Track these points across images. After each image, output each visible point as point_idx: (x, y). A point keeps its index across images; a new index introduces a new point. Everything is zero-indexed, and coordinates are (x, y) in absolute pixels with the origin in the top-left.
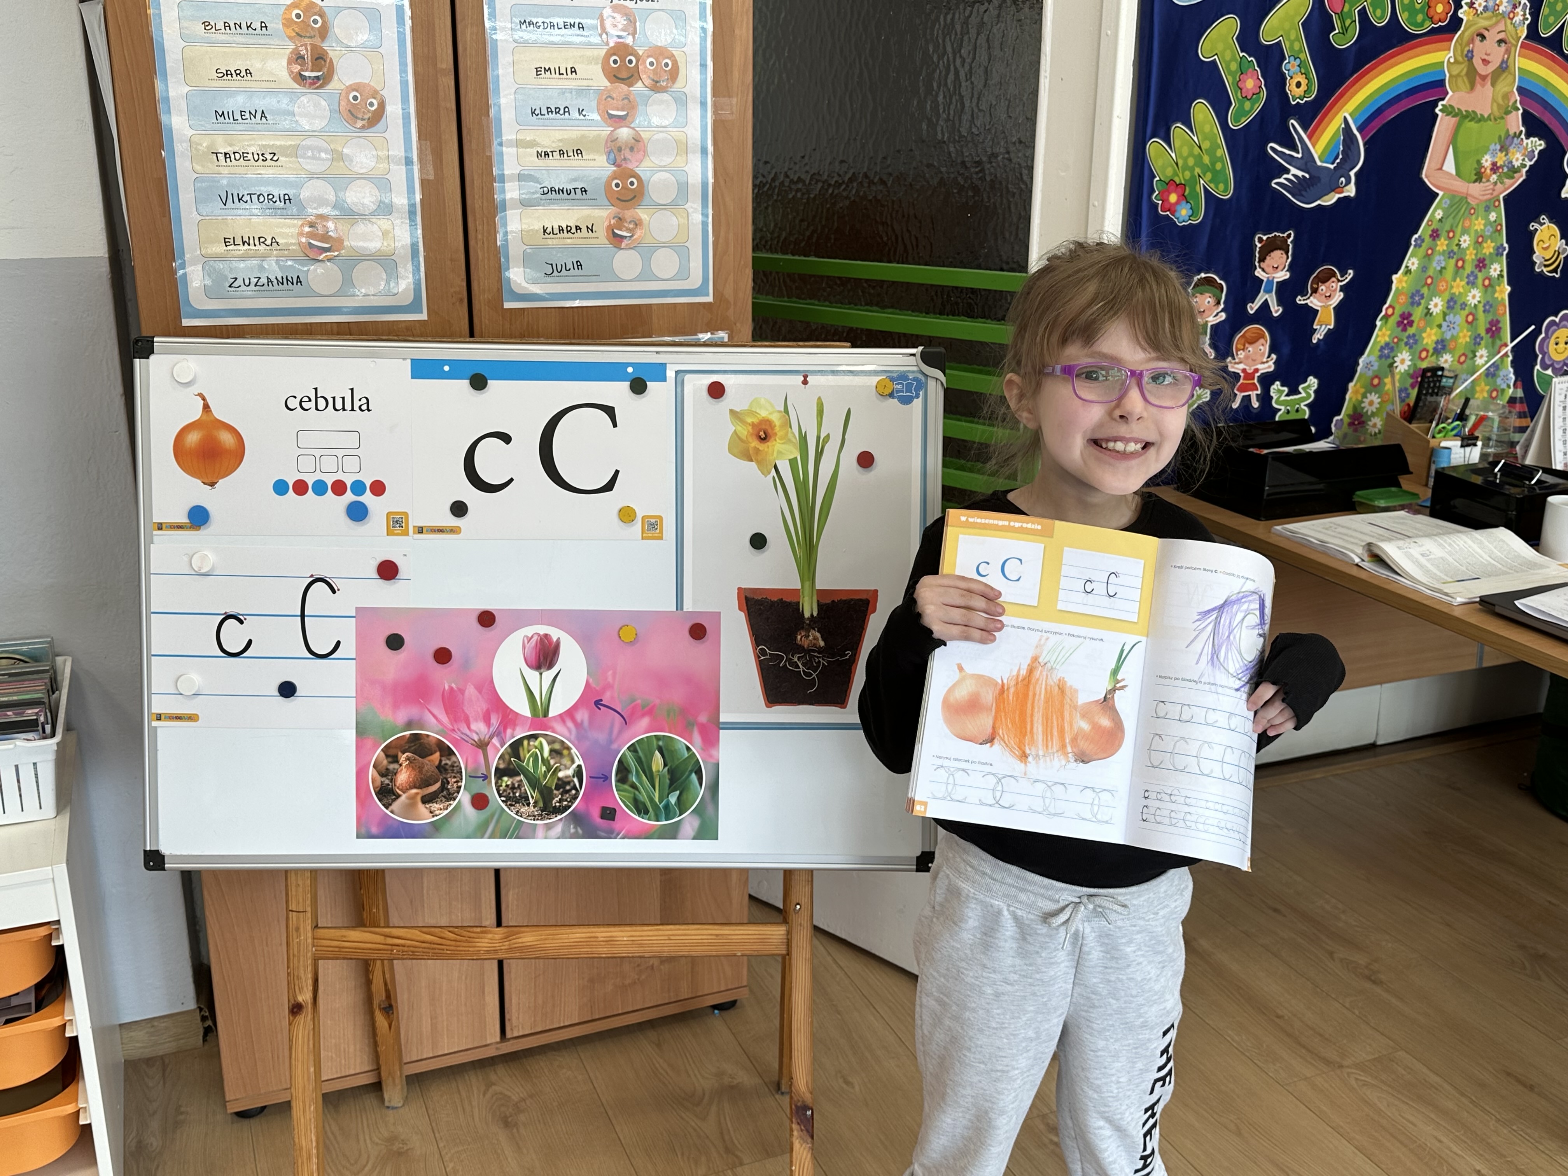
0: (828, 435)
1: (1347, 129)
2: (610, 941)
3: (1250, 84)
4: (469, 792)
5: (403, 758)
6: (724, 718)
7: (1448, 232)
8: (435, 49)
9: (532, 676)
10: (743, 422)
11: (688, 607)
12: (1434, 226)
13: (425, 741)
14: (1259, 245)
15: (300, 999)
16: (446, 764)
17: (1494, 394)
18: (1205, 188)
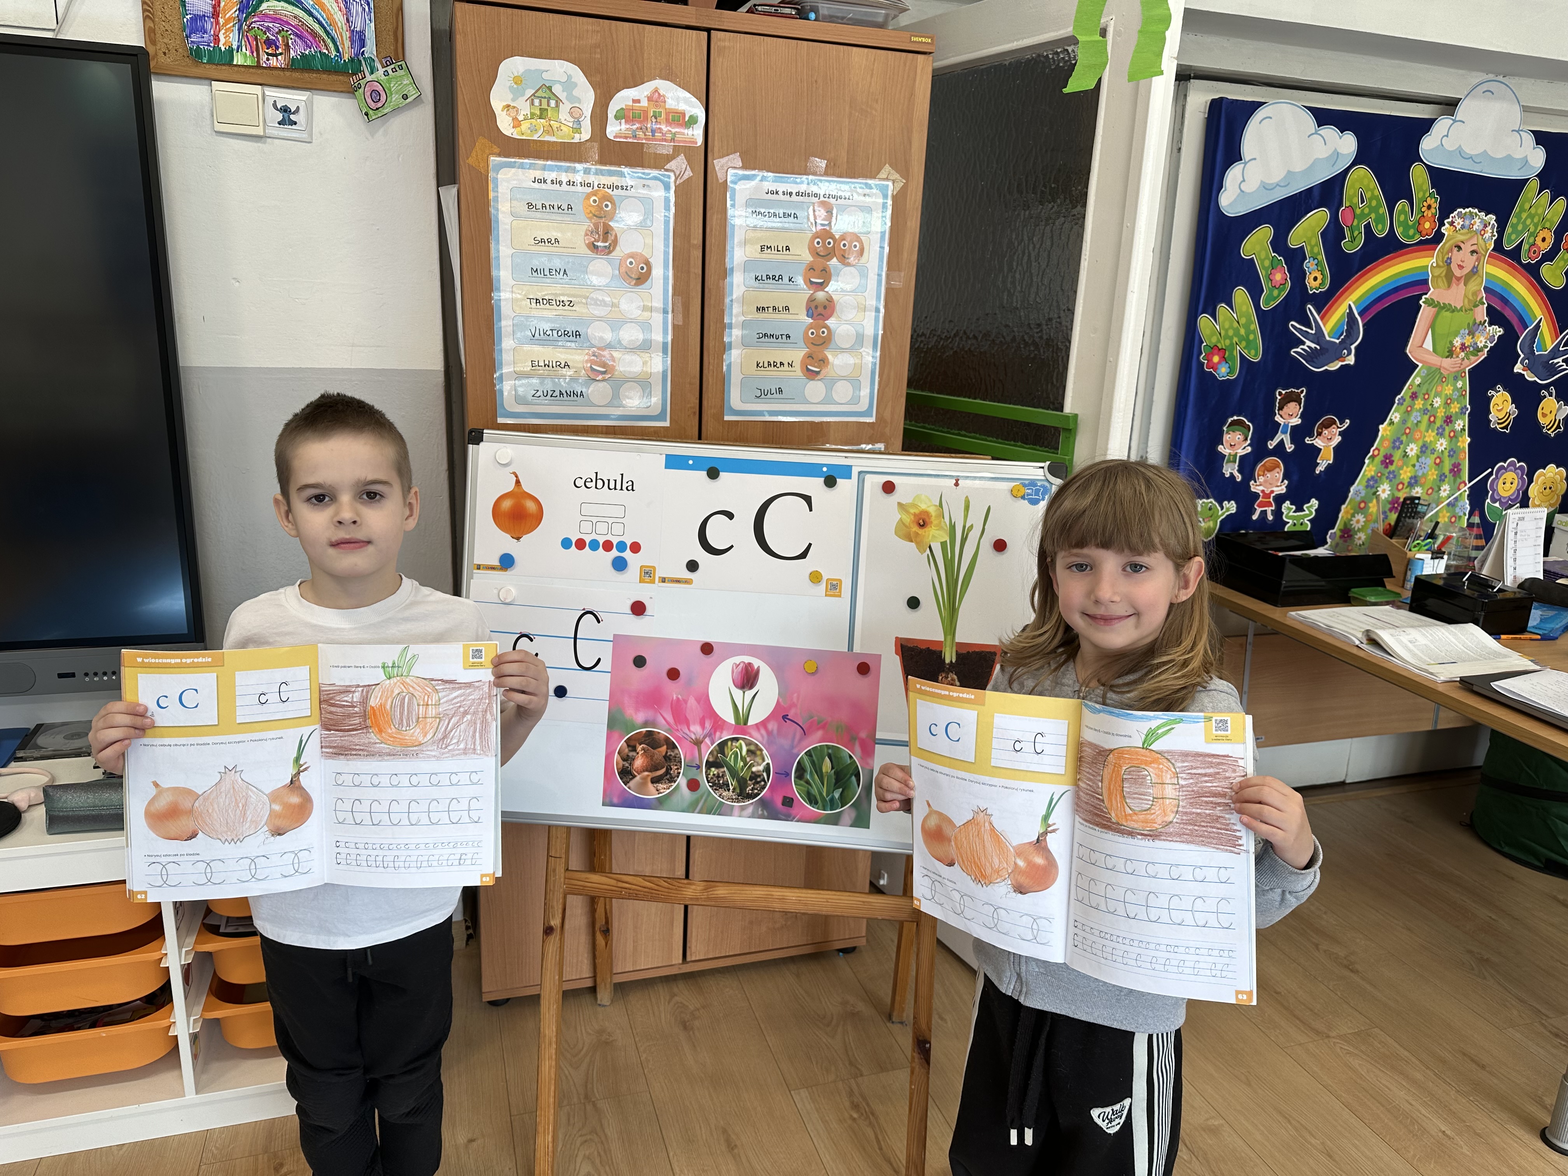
0: (972, 526)
1: (1351, 314)
2: (782, 899)
3: (1278, 277)
4: (686, 777)
5: (639, 748)
6: (879, 735)
7: (1424, 395)
8: (690, 229)
9: (738, 693)
10: (908, 512)
11: (857, 649)
12: (1413, 390)
13: (656, 736)
14: (1279, 398)
15: (552, 923)
16: (671, 755)
17: (1453, 519)
18: (1240, 353)
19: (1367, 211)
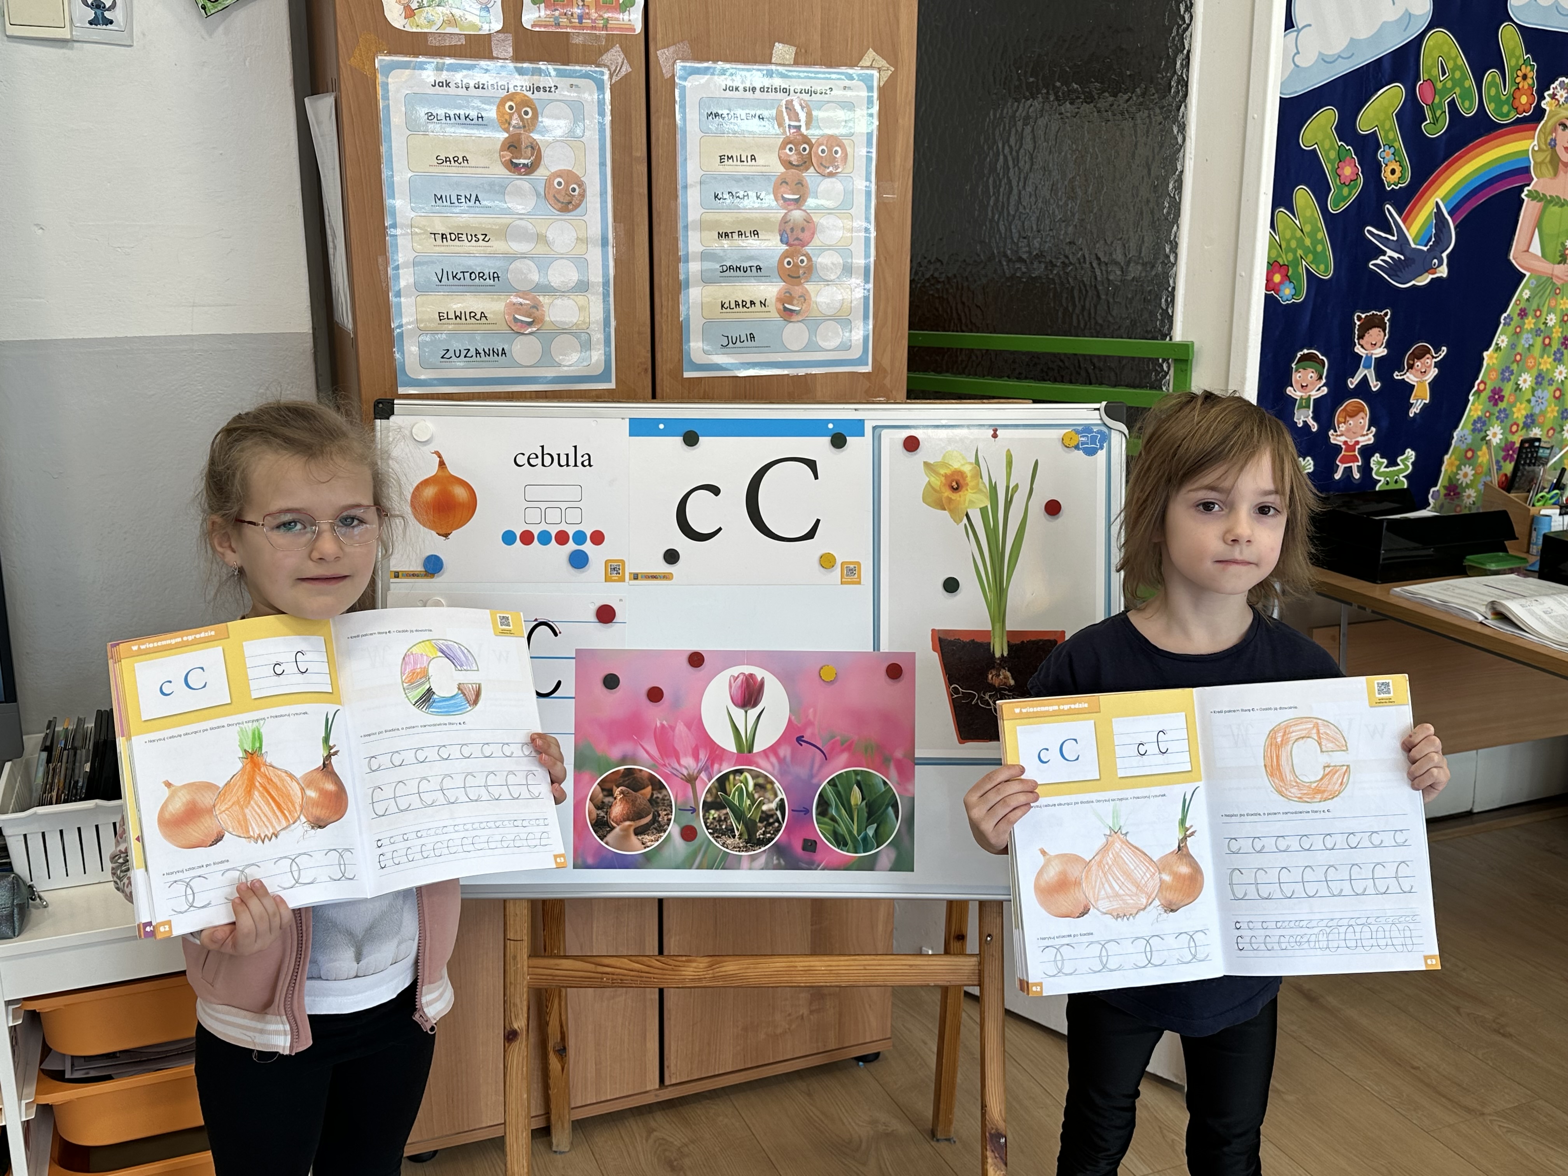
0: (1017, 485)
1: (1439, 213)
2: (808, 971)
3: (1348, 171)
4: (679, 824)
5: (617, 791)
6: (918, 754)
7: (1535, 311)
8: (631, 138)
9: (738, 714)
10: (937, 473)
11: (884, 648)
12: (1522, 305)
13: (638, 775)
14: (1358, 323)
15: (517, 1024)
16: (657, 798)
18: (1307, 269)
19: (1449, 85)
